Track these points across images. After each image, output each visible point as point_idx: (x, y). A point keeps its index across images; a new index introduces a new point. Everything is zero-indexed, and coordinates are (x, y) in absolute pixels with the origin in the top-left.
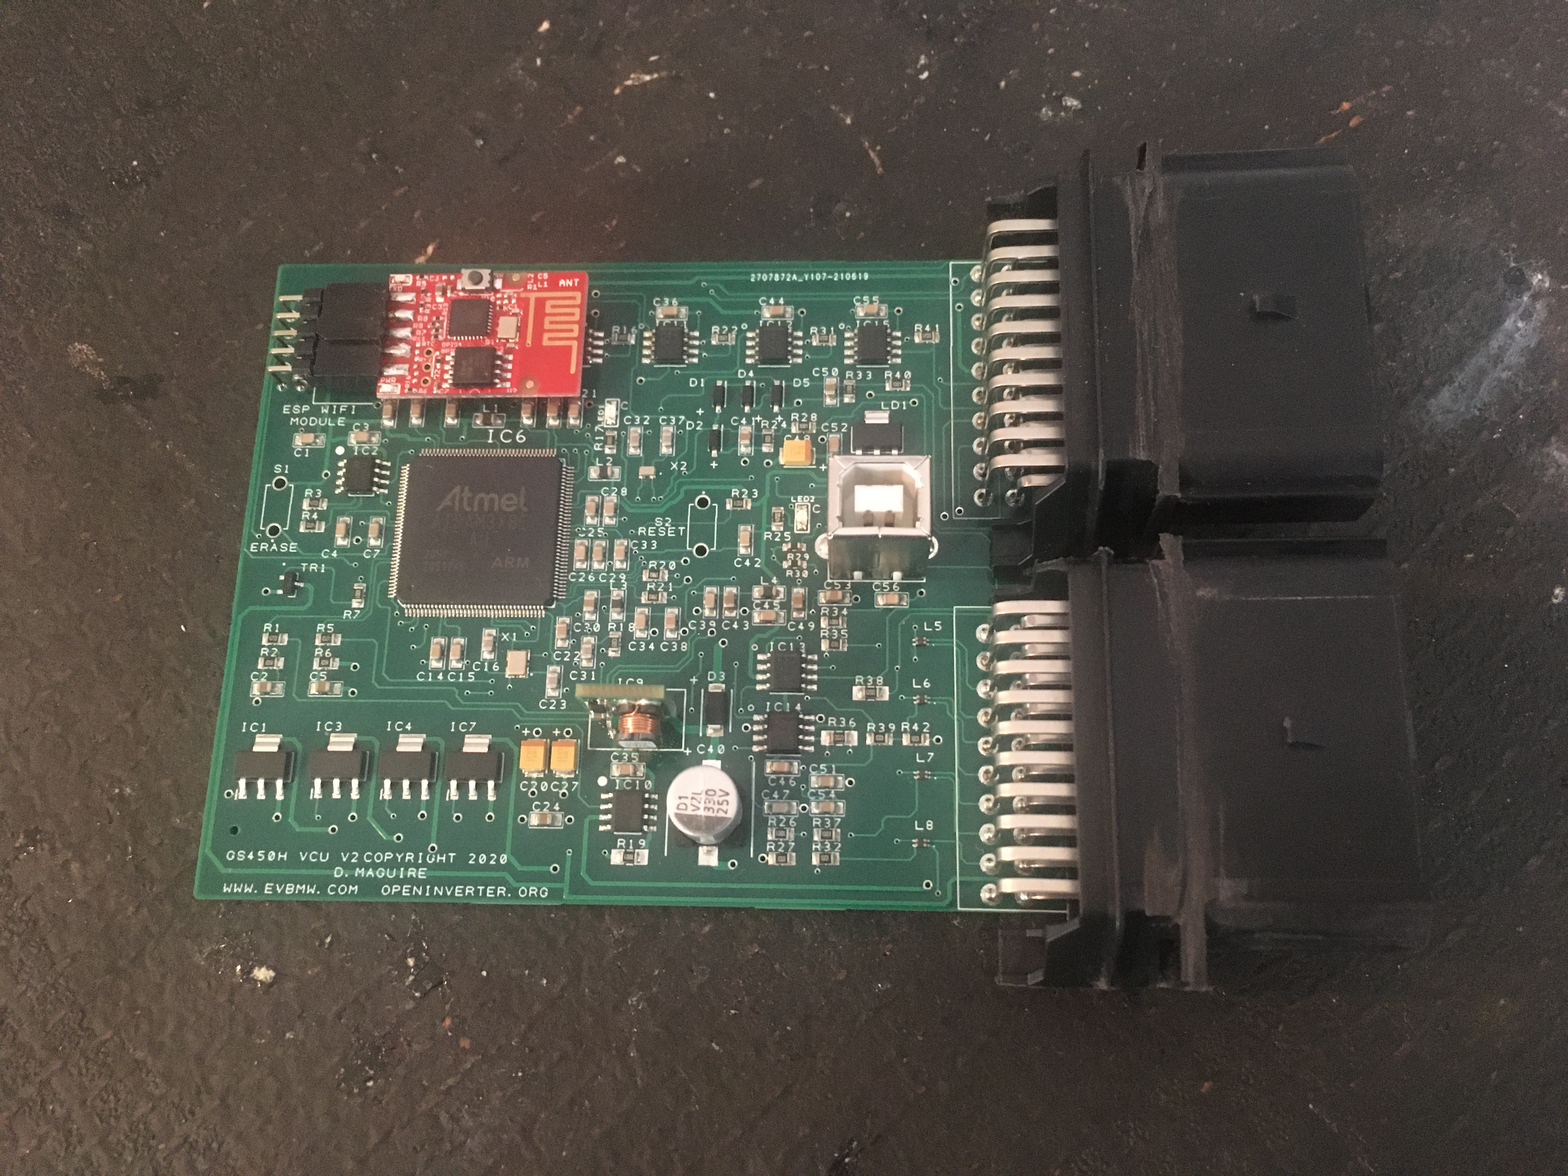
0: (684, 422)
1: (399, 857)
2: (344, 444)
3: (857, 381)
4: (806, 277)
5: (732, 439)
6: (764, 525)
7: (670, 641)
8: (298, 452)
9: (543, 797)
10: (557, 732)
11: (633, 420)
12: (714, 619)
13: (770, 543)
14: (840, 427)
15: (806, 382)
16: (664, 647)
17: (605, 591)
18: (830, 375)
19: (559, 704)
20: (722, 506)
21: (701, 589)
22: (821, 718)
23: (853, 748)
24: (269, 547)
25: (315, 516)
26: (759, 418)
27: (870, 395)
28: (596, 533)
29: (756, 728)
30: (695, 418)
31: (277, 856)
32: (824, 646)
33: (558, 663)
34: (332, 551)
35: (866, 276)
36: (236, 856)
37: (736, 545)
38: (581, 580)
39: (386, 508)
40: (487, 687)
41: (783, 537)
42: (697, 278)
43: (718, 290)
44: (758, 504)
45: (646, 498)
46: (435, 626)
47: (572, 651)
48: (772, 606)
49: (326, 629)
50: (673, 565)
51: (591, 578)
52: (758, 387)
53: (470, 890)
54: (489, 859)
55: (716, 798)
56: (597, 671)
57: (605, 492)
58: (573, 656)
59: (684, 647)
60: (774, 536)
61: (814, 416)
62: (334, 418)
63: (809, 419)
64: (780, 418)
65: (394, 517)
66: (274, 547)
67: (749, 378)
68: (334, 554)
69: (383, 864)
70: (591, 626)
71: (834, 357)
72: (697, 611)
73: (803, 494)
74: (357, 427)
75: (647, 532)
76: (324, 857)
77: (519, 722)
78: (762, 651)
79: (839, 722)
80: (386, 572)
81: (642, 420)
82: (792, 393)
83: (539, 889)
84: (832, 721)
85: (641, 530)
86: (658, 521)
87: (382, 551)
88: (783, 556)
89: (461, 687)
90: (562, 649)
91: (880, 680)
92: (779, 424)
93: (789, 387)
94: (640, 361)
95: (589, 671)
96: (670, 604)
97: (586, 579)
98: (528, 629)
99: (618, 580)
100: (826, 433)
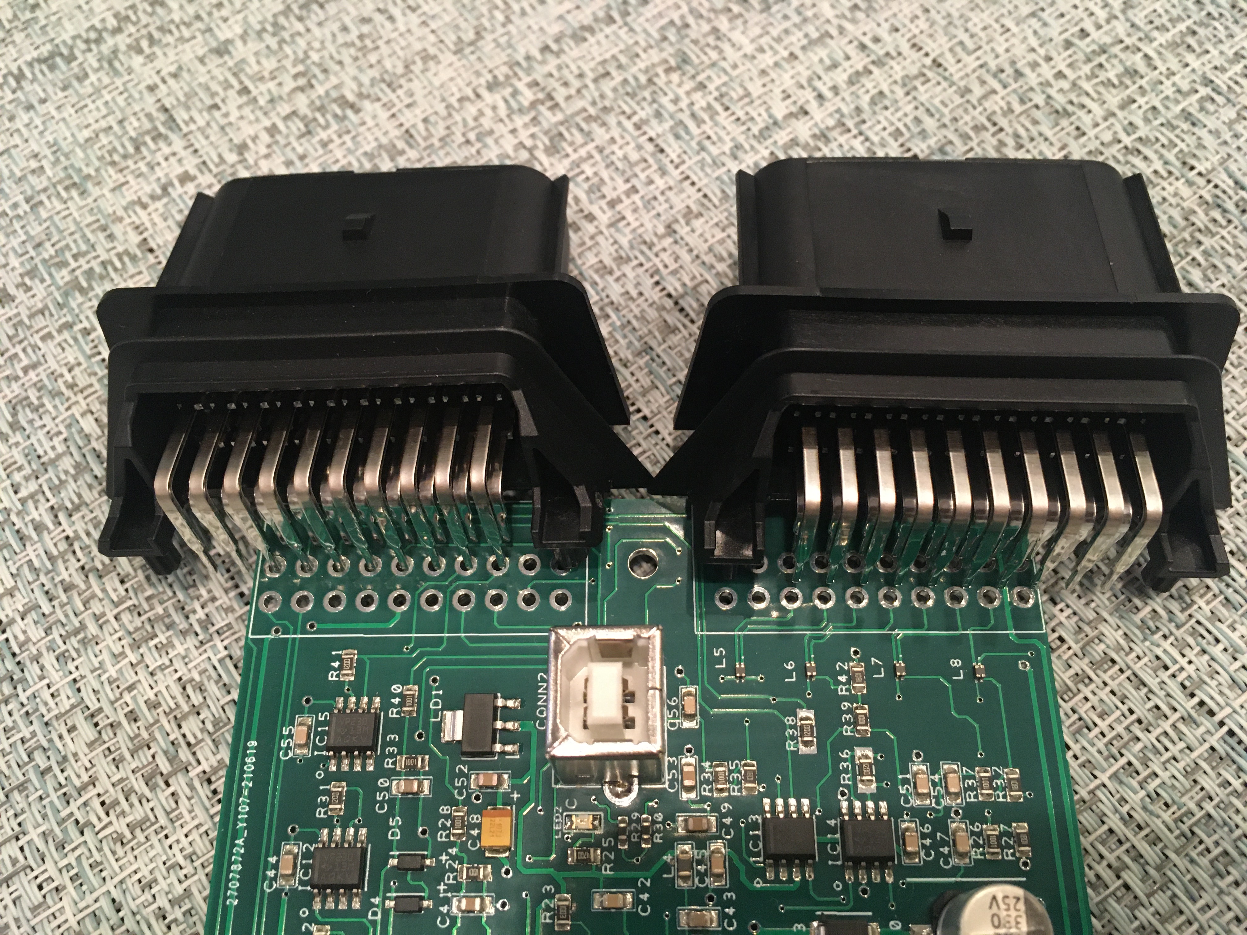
3: (400, 753)
4: (241, 825)
6: (593, 875)
13: (618, 865)
15: (395, 822)
18: (386, 789)
22: (843, 794)
23: (875, 753)
26: (442, 887)
27: (420, 736)
29: (863, 879)
35: (253, 743)
37: (619, 914)
41: (609, 849)
44: (563, 886)
52: (397, 890)
61: (444, 810)
63: (446, 817)
64: (444, 858)
67: (382, 904)
71: (363, 783)
73: (551, 823)
79: (846, 771)
82: (408, 840)
84: (845, 780)
91: (789, 720)
92: (453, 858)
93: (400, 845)
100: (469, 795)
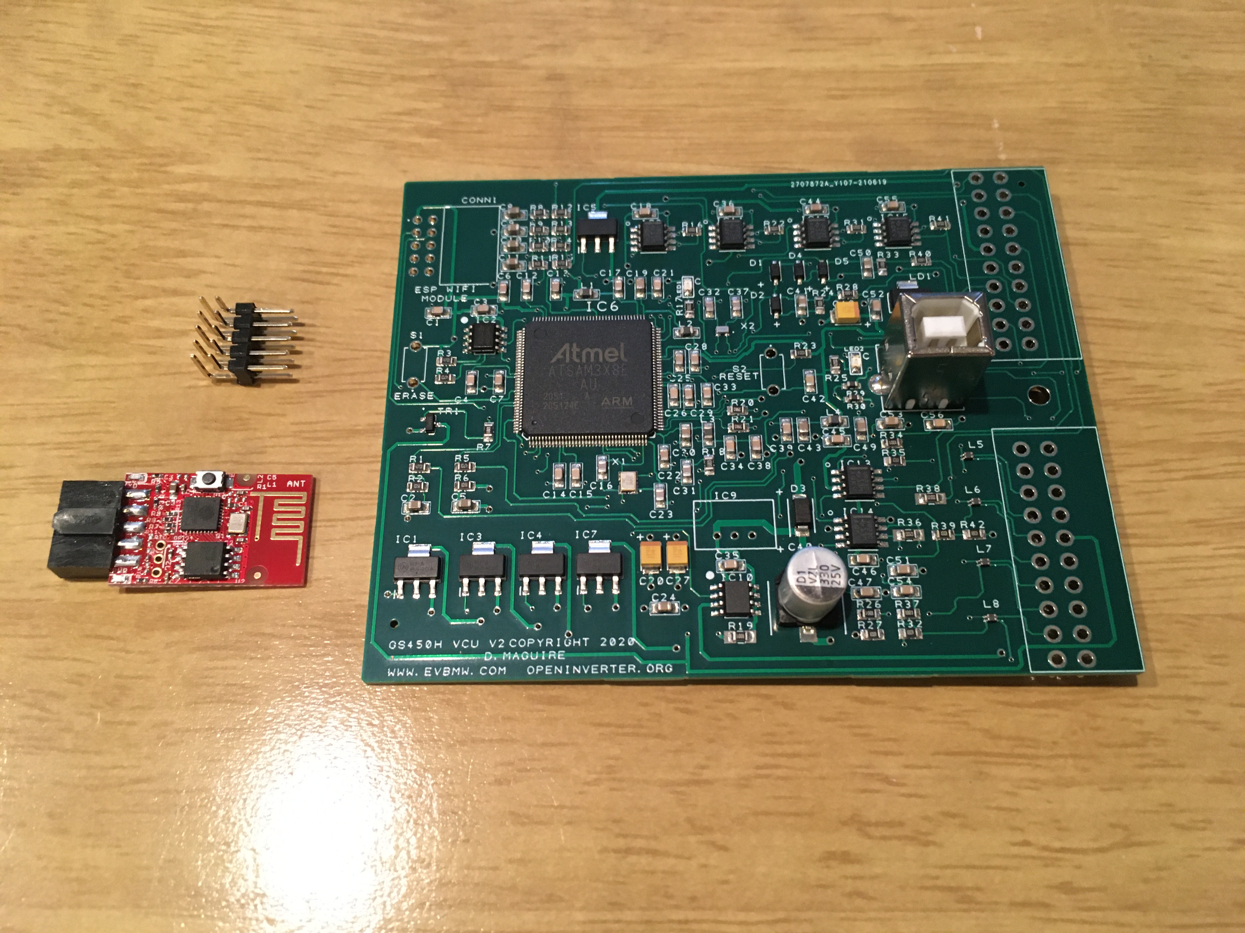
0: (749, 293)
1: (540, 642)
2: (468, 315)
3: (887, 259)
4: (836, 183)
5: (790, 305)
6: (824, 369)
7: (755, 461)
8: (430, 322)
9: (660, 589)
10: (667, 537)
11: (706, 292)
12: (790, 443)
13: (831, 384)
14: (878, 294)
15: (846, 261)
16: (751, 466)
17: (696, 423)
18: (864, 255)
19: (666, 514)
20: (787, 356)
21: (777, 420)
22: (891, 520)
23: (922, 543)
24: (410, 396)
25: (447, 371)
26: (810, 289)
27: (899, 269)
28: (684, 379)
29: (837, 529)
30: (758, 289)
31: (433, 644)
32: (887, 462)
33: (662, 481)
34: (463, 398)
35: (885, 182)
36: (397, 645)
37: (802, 385)
38: (675, 415)
39: (505, 363)
40: (604, 502)
41: (840, 378)
42: (746, 186)
43: (765, 195)
44: (816, 354)
45: (723, 352)
46: (554, 455)
47: (673, 472)
48: (838, 432)
49: (462, 459)
50: (751, 402)
51: (684, 414)
52: (806, 266)
53: (604, 668)
54: (618, 642)
55: (829, 572)
56: (696, 487)
57: (689, 347)
58: (674, 476)
59: (768, 466)
60: (834, 378)
61: (855, 287)
62: (459, 295)
63: (851, 288)
64: (827, 288)
65: (513, 370)
66: (414, 396)
67: (799, 259)
68: (466, 400)
69: (525, 649)
70: (688, 451)
71: (867, 241)
72: (776, 438)
73: (854, 345)
74: (477, 302)
75: (727, 377)
76: (475, 644)
77: (633, 529)
78: (834, 467)
79: (907, 522)
80: (510, 413)
81: (714, 292)
82: (836, 269)
83: (664, 665)
84: (901, 522)
85: (722, 376)
86: (735, 368)
87: (505, 396)
88: (843, 394)
89: (582, 503)
90: (665, 470)
91: (937, 488)
92: (827, 293)
93: (832, 265)
94: (707, 247)
95: (689, 487)
96: (753, 433)
97: (680, 415)
98: (634, 455)
99: (706, 415)
100: (866, 299)
